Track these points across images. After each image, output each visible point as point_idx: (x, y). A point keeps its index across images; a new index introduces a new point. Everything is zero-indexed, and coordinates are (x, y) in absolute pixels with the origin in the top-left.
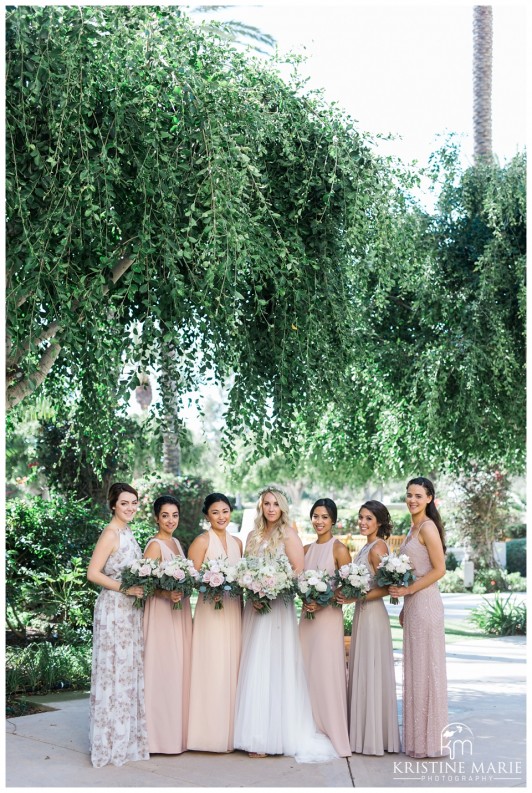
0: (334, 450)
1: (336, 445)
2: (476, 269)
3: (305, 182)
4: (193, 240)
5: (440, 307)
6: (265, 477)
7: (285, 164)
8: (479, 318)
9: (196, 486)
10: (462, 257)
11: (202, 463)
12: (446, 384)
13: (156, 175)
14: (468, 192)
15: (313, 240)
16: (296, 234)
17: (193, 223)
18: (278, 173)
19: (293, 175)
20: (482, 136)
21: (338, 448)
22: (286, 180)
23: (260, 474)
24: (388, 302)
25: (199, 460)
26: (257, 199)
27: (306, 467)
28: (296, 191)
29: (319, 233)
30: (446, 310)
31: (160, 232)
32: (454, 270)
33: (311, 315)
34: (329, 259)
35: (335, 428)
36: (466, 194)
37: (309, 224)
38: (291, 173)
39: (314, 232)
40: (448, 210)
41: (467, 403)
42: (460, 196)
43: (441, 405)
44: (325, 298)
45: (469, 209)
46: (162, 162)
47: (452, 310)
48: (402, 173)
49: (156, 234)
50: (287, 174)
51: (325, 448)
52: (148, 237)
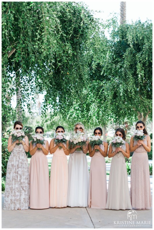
0: (76, 116)
1: (77, 114)
2: (123, 57)
3: (72, 25)
4: (39, 42)
5: (111, 70)
6: (49, 128)
7: (66, 19)
8: (124, 73)
9: (28, 130)
10: (118, 53)
11: (28, 123)
12: (113, 94)
13: (25, 21)
14: (121, 32)
15: (74, 45)
16: (69, 43)
17: (39, 37)
18: (63, 22)
19: (68, 23)
20: (123, 15)
21: (77, 116)
22: (66, 25)
23: (47, 127)
24: (96, 67)
25: (27, 122)
26: (59, 30)
27: (64, 123)
28: (69, 29)
29: (76, 43)
30: (113, 71)
31: (26, 40)
32: (116, 58)
33: (74, 70)
34: (79, 51)
35: (76, 109)
36: (120, 33)
37: (73, 40)
38: (67, 22)
39: (75, 42)
40: (114, 38)
41: (120, 100)
42: (118, 33)
43: (112, 101)
44: (78, 64)
45: (121, 38)
46: (28, 17)
47: (115, 71)
48: (103, 24)
49: (24, 41)
50: (66, 23)
51: (73, 115)
52: (22, 42)
